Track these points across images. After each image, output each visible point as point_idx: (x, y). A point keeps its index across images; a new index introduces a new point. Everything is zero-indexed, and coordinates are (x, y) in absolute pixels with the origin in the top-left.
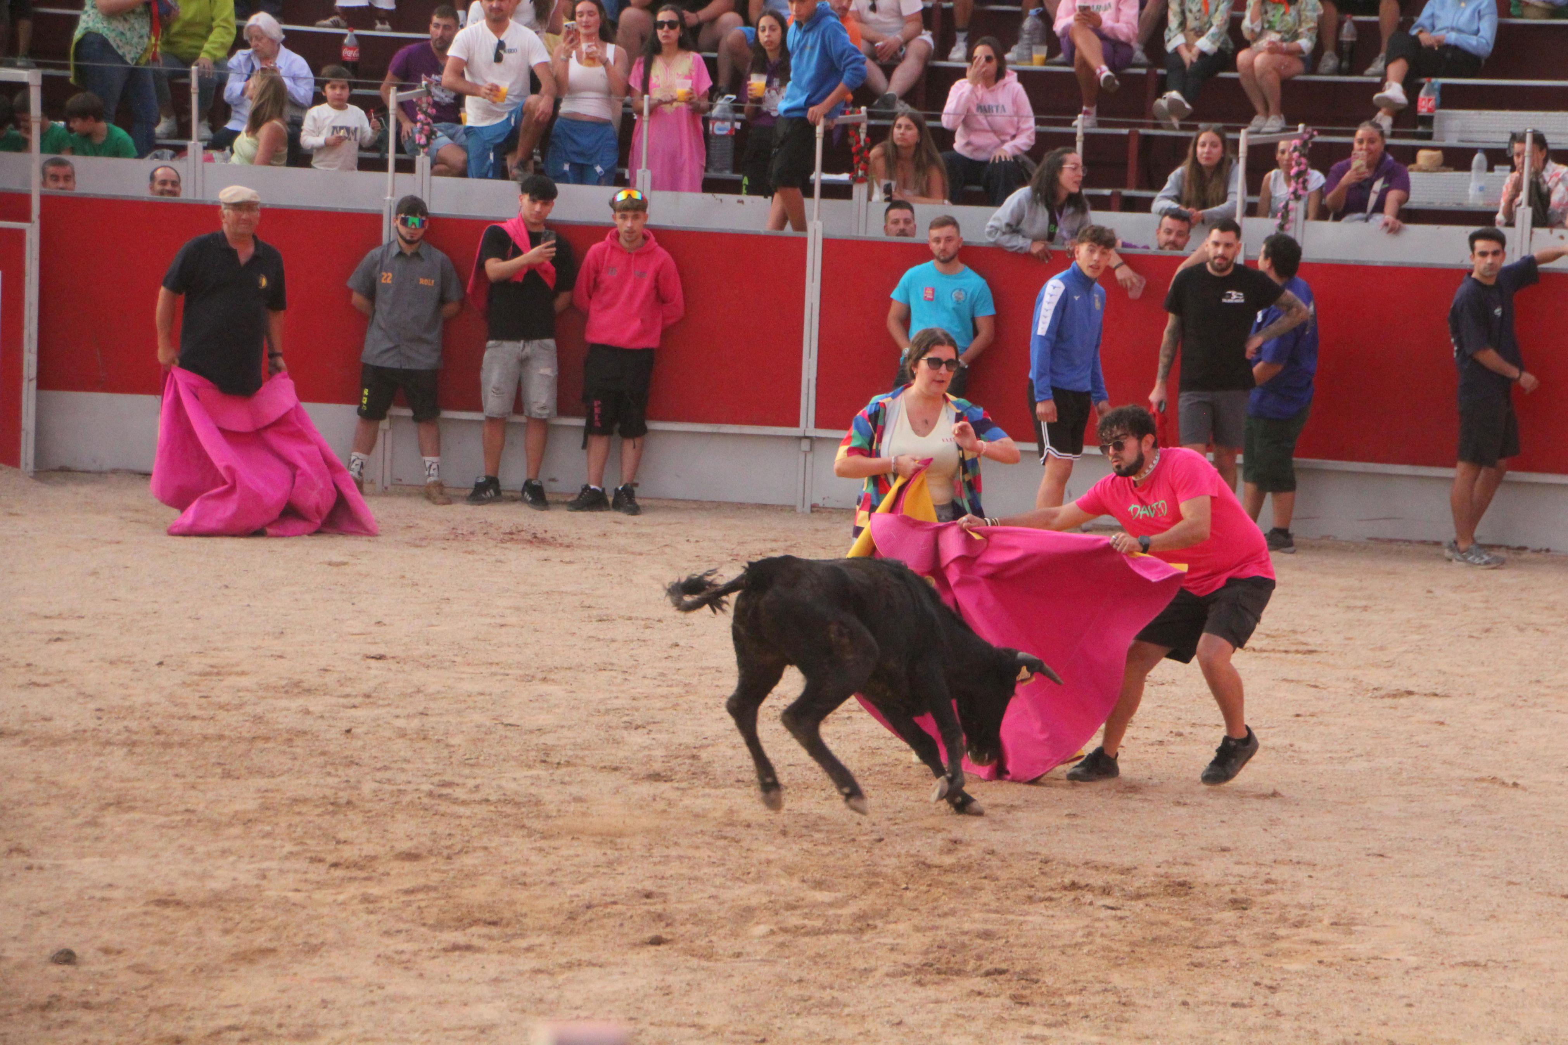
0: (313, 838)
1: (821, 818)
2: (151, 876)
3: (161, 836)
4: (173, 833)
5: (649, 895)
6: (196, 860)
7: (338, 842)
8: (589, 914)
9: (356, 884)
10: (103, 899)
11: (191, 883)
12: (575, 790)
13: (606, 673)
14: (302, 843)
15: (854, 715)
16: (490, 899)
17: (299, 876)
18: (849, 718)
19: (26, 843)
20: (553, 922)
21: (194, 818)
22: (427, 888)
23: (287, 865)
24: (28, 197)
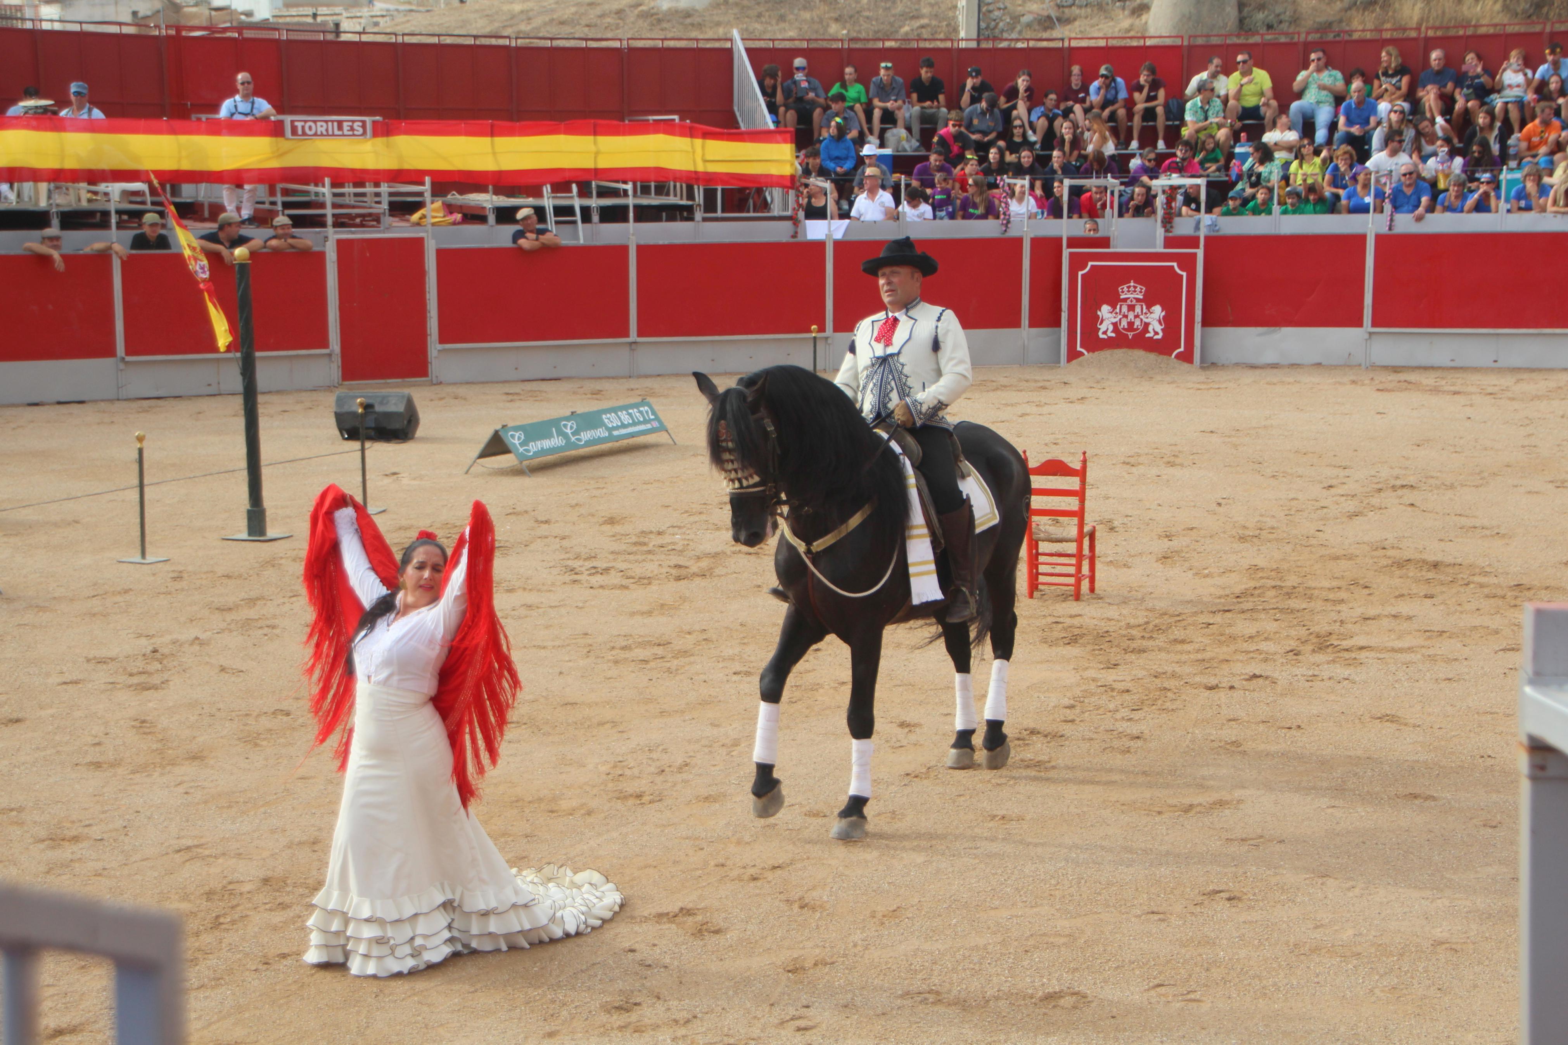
24: (1198, 238)
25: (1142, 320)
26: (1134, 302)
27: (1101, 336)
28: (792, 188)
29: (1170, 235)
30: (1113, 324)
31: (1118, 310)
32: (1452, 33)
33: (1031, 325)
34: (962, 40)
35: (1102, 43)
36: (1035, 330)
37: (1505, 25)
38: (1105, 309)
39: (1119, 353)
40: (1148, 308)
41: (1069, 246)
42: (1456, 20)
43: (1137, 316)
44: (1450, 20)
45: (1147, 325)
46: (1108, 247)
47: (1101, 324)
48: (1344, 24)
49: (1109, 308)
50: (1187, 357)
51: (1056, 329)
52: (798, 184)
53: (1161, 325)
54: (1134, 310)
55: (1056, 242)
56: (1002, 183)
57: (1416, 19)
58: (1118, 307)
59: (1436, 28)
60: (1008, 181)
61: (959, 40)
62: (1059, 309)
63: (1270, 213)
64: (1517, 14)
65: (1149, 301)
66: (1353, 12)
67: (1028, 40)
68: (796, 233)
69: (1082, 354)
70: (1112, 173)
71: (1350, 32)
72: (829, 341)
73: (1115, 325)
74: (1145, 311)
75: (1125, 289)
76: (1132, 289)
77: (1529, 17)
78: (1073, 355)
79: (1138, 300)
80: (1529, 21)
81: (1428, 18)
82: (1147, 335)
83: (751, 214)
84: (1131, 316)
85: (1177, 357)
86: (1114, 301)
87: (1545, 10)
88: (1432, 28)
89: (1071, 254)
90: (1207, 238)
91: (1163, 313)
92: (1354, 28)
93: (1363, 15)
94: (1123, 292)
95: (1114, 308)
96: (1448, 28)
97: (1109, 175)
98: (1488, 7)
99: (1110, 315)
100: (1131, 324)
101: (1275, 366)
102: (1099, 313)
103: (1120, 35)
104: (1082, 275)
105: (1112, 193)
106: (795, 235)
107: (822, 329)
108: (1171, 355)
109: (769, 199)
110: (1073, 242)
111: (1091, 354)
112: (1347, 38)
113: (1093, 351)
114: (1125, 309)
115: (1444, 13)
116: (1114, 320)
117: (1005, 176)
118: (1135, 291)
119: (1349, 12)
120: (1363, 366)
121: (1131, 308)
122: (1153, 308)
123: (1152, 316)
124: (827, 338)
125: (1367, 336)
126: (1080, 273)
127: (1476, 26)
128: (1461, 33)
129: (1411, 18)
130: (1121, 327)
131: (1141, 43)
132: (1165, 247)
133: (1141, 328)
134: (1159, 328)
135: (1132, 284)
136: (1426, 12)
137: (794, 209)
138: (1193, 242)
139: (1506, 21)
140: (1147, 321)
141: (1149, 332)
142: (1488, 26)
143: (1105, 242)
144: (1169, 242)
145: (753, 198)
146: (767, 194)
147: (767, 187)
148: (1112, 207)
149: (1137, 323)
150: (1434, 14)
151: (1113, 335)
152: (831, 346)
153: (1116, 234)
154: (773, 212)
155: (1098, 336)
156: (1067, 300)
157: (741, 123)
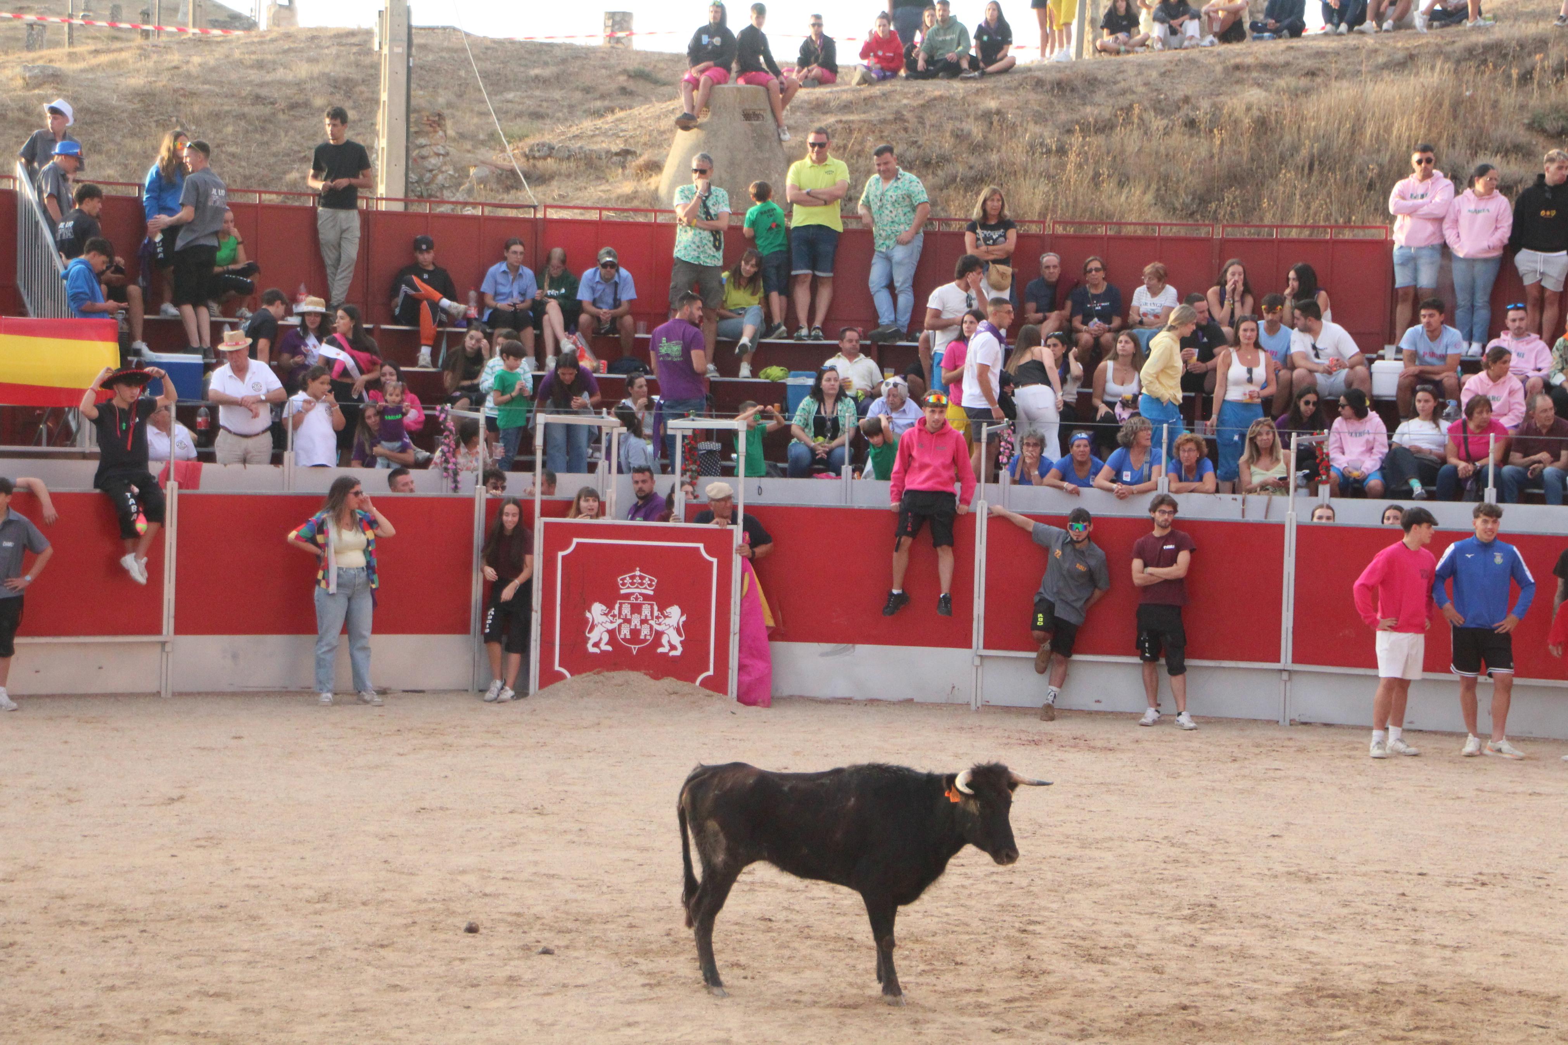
0: (938, 960)
1: (1310, 952)
2: (828, 986)
3: (833, 957)
4: (842, 955)
5: (1185, 1008)
6: (857, 975)
7: (957, 964)
8: (1141, 1021)
9: (971, 994)
10: (796, 1001)
11: (854, 991)
12: (1125, 928)
13: (1143, 843)
14: (931, 964)
15: (1331, 876)
16: (1067, 1007)
17: (931, 988)
18: (1328, 878)
19: (743, 960)
20: (1114, 1026)
21: (855, 945)
22: (1021, 999)
23: (921, 980)
25: (651, 627)
26: (641, 600)
27: (592, 649)
29: (695, 501)
30: (608, 631)
31: (616, 612)
32: (1088, 231)
34: (382, 199)
35: (594, 216)
37: (1159, 225)
38: (597, 608)
39: (619, 676)
40: (661, 609)
41: (543, 514)
42: (1092, 213)
43: (644, 622)
44: (1084, 211)
45: (659, 635)
47: (590, 631)
48: (939, 208)
49: (604, 608)
50: (717, 685)
53: (680, 634)
54: (640, 613)
56: (443, 416)
57: (1037, 207)
58: (617, 606)
59: (1065, 223)
60: (453, 412)
61: (378, 199)
63: (838, 474)
64: (1175, 209)
65: (662, 600)
66: (951, 192)
67: (483, 205)
69: (561, 677)
70: (608, 408)
71: (947, 221)
72: (168, 648)
73: (611, 633)
74: (656, 613)
75: (628, 581)
76: (637, 580)
77: (1192, 214)
78: (549, 677)
79: (646, 597)
80: (1191, 222)
81: (1055, 206)
82: (660, 650)
83: (44, 448)
84: (636, 620)
85: (702, 684)
86: (610, 597)
87: (1214, 205)
88: (1059, 223)
89: (546, 525)
91: (684, 618)
92: (953, 216)
93: (964, 197)
94: (623, 584)
95: (611, 607)
96: (1081, 224)
97: (604, 410)
98: (1135, 199)
99: (604, 618)
100: (635, 633)
101: (847, 701)
102: (588, 615)
103: (619, 205)
104: (563, 557)
107: (156, 630)
108: (693, 680)
109: (73, 425)
110: (550, 508)
111: (575, 675)
112: (944, 228)
113: (579, 673)
114: (626, 610)
115: (1076, 200)
116: (611, 627)
117: (449, 405)
118: (642, 584)
119: (945, 191)
120: (973, 707)
121: (636, 609)
122: (668, 610)
123: (667, 621)
124: (163, 644)
125: (977, 661)
126: (560, 554)
127: (1119, 224)
128: (1101, 231)
129: (1031, 205)
130: (620, 637)
131: (651, 218)
132: (686, 521)
133: (650, 639)
134: (676, 640)
135: (638, 573)
136: (1052, 197)
139: (1160, 221)
140: (659, 628)
141: (662, 646)
142: (1135, 224)
146: (70, 417)
149: (645, 631)
150: (1062, 201)
151: (609, 648)
152: (170, 655)
153: (614, 498)
154: (81, 446)
155: (587, 649)
156: (540, 593)
157: (28, 306)
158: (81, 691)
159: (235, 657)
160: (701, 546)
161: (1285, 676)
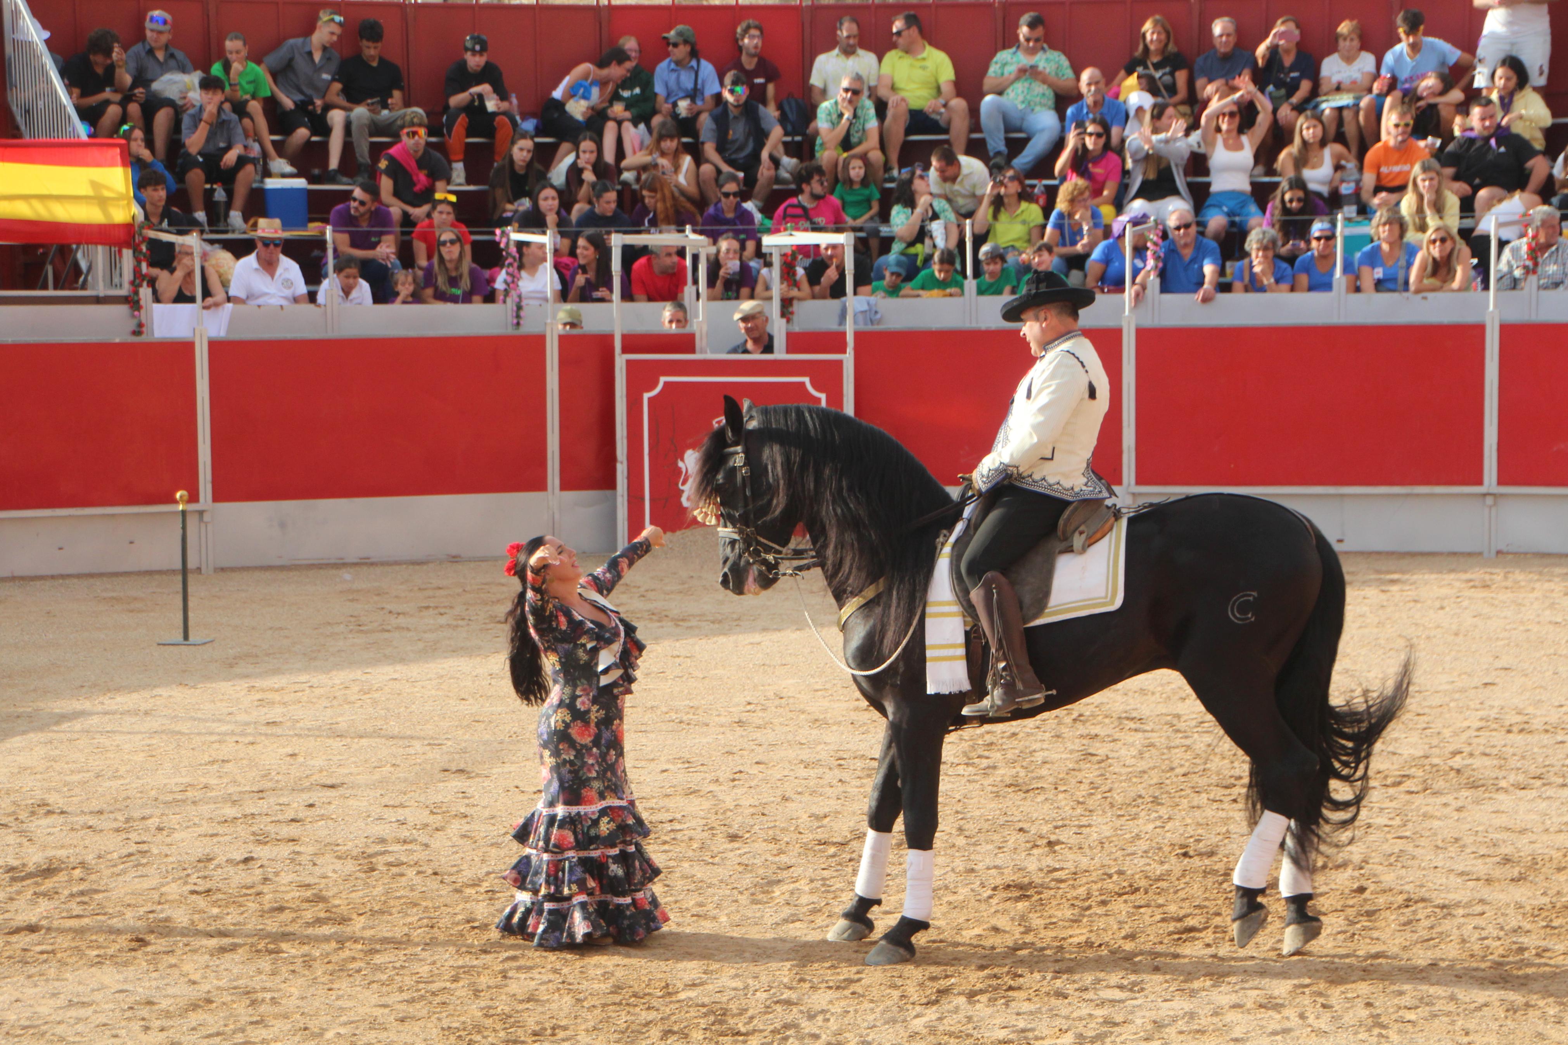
24: (844, 334)
27: (686, 503)
28: (128, 246)
29: (796, 328)
33: (565, 486)
36: (572, 496)
38: (691, 457)
41: (625, 350)
46: (692, 350)
47: (684, 482)
51: (608, 492)
52: (137, 239)
55: (604, 342)
56: (504, 240)
60: (516, 236)
62: (611, 459)
68: (141, 325)
70: (694, 224)
72: (207, 517)
83: (51, 293)
89: (629, 362)
90: (858, 335)
97: (688, 228)
102: (681, 464)
104: (650, 399)
105: (695, 258)
106: (138, 331)
107: (194, 497)
109: (83, 265)
110: (632, 343)
111: (669, 534)
113: (673, 531)
117: (511, 229)
124: (201, 513)
125: (1128, 499)
126: (646, 396)
132: (788, 352)
137: (132, 283)
138: (836, 342)
143: (686, 343)
144: (796, 342)
145: (52, 263)
146: (79, 255)
147: (79, 244)
148: (695, 282)
152: (210, 527)
153: (705, 328)
154: (93, 289)
155: (680, 504)
156: (625, 441)
157: (23, 128)
158: (110, 569)
159: (283, 525)
160: (806, 380)
161: (1489, 501)
